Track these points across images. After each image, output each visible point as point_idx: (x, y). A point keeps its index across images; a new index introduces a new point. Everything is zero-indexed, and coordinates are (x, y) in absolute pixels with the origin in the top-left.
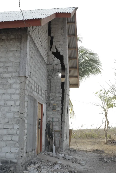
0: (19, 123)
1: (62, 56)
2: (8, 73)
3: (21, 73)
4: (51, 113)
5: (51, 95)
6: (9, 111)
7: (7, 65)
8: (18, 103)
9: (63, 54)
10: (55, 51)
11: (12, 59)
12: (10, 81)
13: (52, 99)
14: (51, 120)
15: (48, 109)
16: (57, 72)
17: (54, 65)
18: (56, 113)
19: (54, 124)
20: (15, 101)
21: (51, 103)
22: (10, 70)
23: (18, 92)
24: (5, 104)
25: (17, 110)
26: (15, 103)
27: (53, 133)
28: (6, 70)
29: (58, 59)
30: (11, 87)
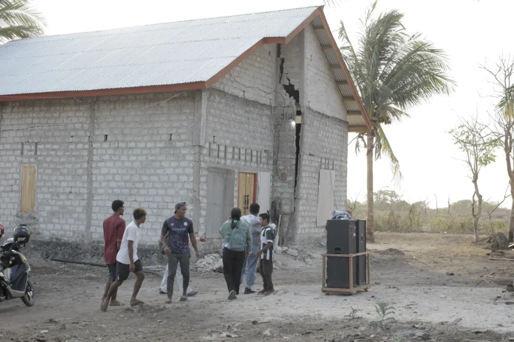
0: (192, 203)
1: (297, 92)
2: (181, 141)
3: (194, 141)
4: (279, 184)
5: (279, 156)
6: (183, 188)
7: (180, 131)
8: (191, 179)
9: (299, 88)
10: (287, 84)
11: (185, 124)
12: (184, 152)
13: (280, 162)
14: (279, 195)
15: (275, 178)
16: (289, 119)
17: (284, 107)
18: (286, 185)
19: (283, 202)
20: (188, 176)
21: (279, 169)
22: (183, 137)
23: (191, 165)
24: (178, 179)
25: (191, 187)
26: (188, 179)
27: (280, 216)
28: (178, 137)
29: (292, 97)
30: (184, 160)
